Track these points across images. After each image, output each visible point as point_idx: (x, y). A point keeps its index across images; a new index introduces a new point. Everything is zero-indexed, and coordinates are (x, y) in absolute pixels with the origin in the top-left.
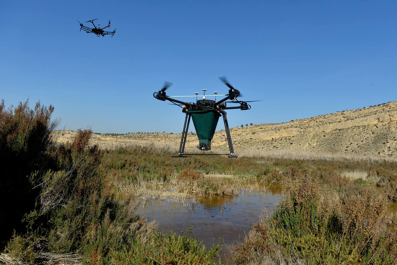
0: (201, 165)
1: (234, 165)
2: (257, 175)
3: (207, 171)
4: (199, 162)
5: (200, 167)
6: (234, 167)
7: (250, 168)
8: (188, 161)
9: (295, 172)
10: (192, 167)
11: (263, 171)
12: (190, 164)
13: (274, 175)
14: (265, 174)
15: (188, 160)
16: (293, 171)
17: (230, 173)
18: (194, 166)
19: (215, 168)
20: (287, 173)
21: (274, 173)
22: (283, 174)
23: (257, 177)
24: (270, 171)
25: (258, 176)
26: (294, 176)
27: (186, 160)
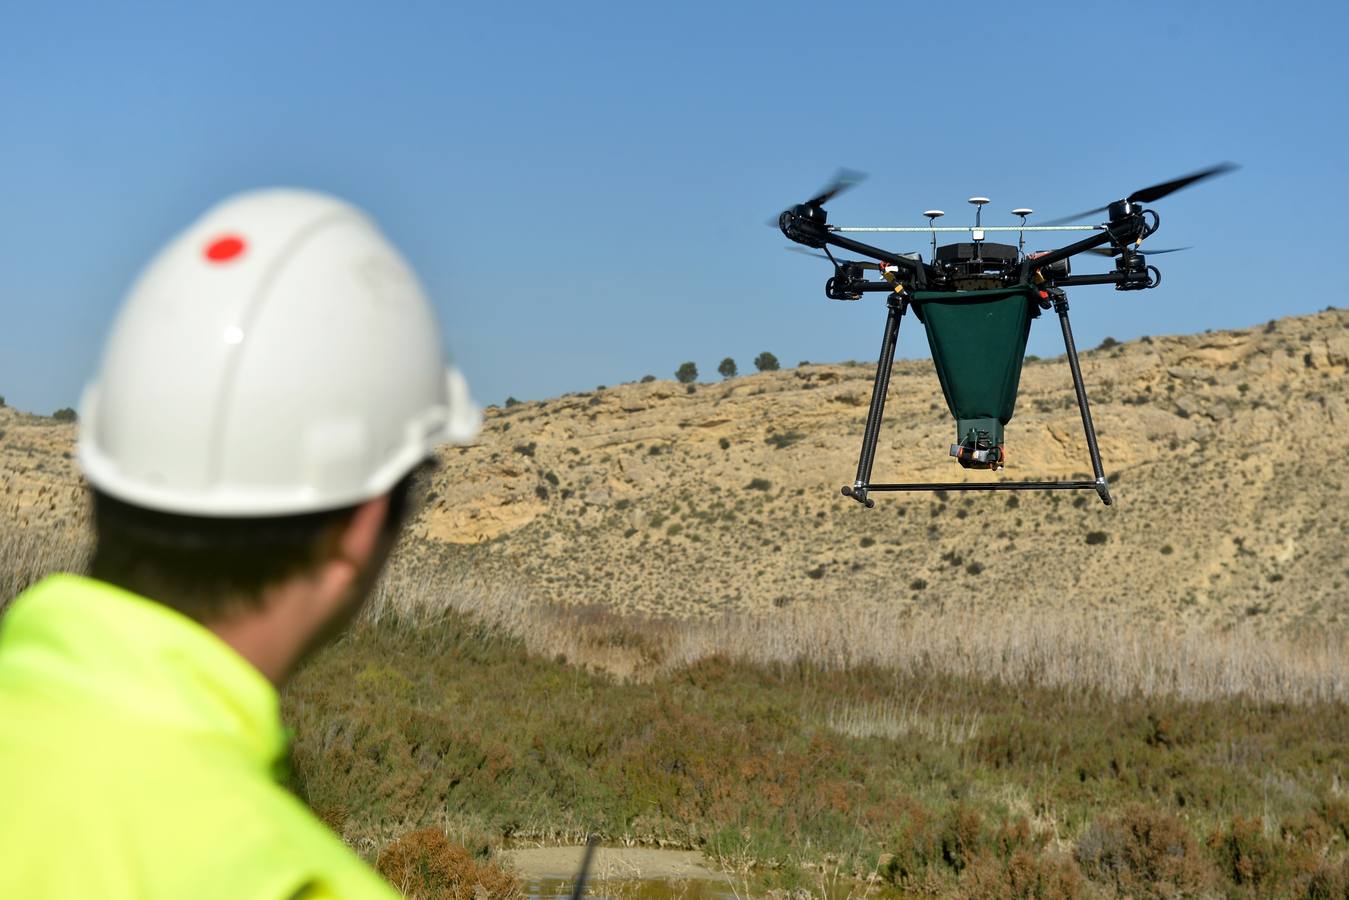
0: (459, 772)
1: (707, 776)
2: (885, 859)
3: (500, 819)
4: (444, 748)
5: (454, 783)
6: (704, 791)
7: (829, 799)
8: (367, 742)
9: (1162, 850)
10: (400, 794)
11: (935, 832)
12: (378, 760)
13: (1020, 878)
14: (947, 857)
15: (363, 732)
16: (1154, 842)
17: (677, 833)
18: (415, 779)
19: (563, 793)
20: (1110, 856)
21: (1021, 864)
22: (1077, 859)
23: (890, 879)
24: (979, 838)
25: (893, 868)
26: (1155, 878)
27: (349, 733)
